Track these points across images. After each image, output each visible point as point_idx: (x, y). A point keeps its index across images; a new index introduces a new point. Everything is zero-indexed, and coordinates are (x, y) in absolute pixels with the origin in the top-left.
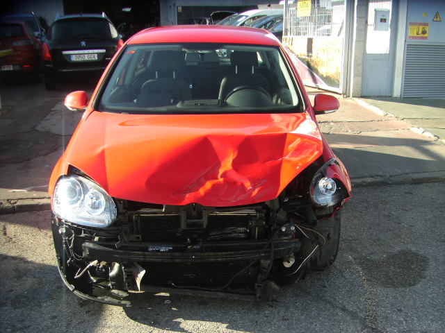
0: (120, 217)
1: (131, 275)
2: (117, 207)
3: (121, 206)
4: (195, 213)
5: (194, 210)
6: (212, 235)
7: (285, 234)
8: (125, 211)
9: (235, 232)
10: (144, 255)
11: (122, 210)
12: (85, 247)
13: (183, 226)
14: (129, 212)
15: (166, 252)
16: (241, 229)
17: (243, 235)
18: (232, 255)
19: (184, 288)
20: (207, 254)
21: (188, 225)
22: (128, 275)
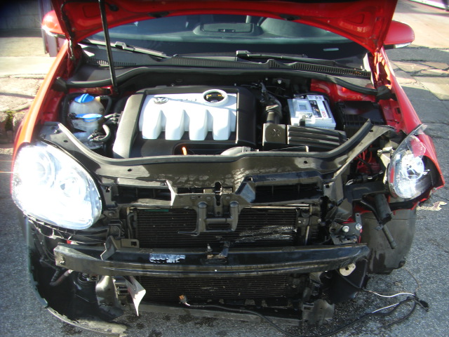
0: (106, 212)
1: (126, 292)
2: (102, 198)
3: (108, 196)
4: (218, 209)
5: (218, 204)
6: (243, 237)
7: (348, 236)
8: (113, 203)
9: (277, 232)
10: (144, 268)
11: (109, 202)
12: (58, 253)
13: (201, 227)
14: (120, 205)
15: (176, 263)
16: (286, 228)
17: (287, 237)
18: (271, 267)
19: (201, 308)
20: (235, 267)
21: (209, 226)
22: (121, 292)
